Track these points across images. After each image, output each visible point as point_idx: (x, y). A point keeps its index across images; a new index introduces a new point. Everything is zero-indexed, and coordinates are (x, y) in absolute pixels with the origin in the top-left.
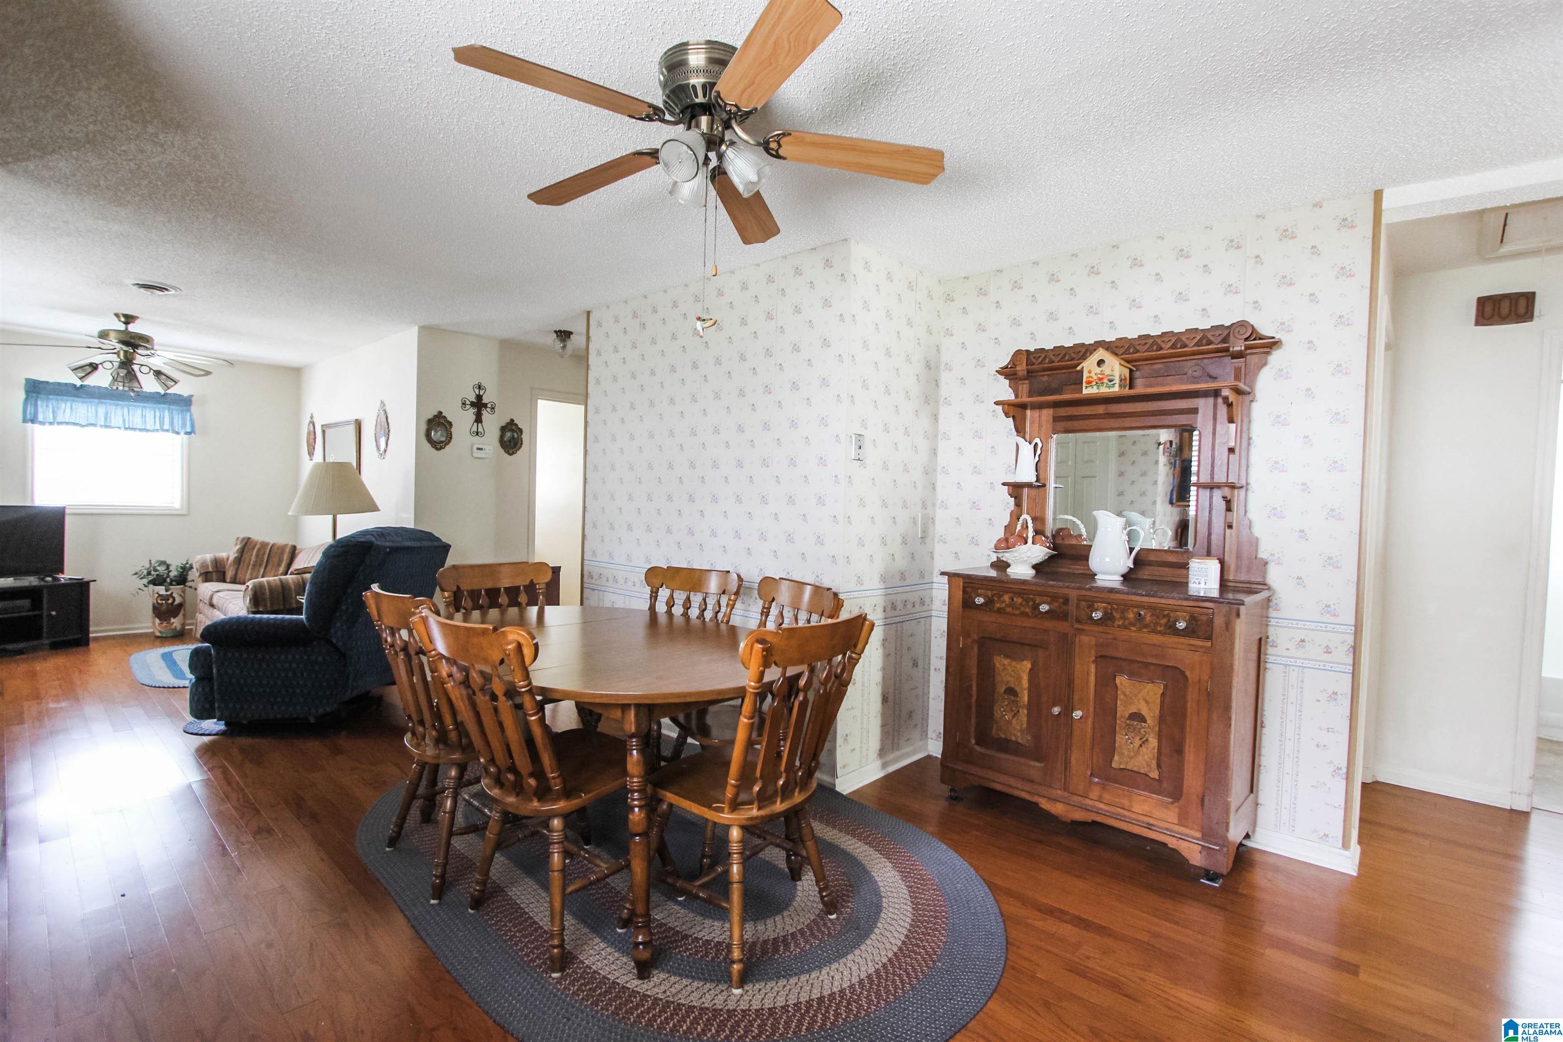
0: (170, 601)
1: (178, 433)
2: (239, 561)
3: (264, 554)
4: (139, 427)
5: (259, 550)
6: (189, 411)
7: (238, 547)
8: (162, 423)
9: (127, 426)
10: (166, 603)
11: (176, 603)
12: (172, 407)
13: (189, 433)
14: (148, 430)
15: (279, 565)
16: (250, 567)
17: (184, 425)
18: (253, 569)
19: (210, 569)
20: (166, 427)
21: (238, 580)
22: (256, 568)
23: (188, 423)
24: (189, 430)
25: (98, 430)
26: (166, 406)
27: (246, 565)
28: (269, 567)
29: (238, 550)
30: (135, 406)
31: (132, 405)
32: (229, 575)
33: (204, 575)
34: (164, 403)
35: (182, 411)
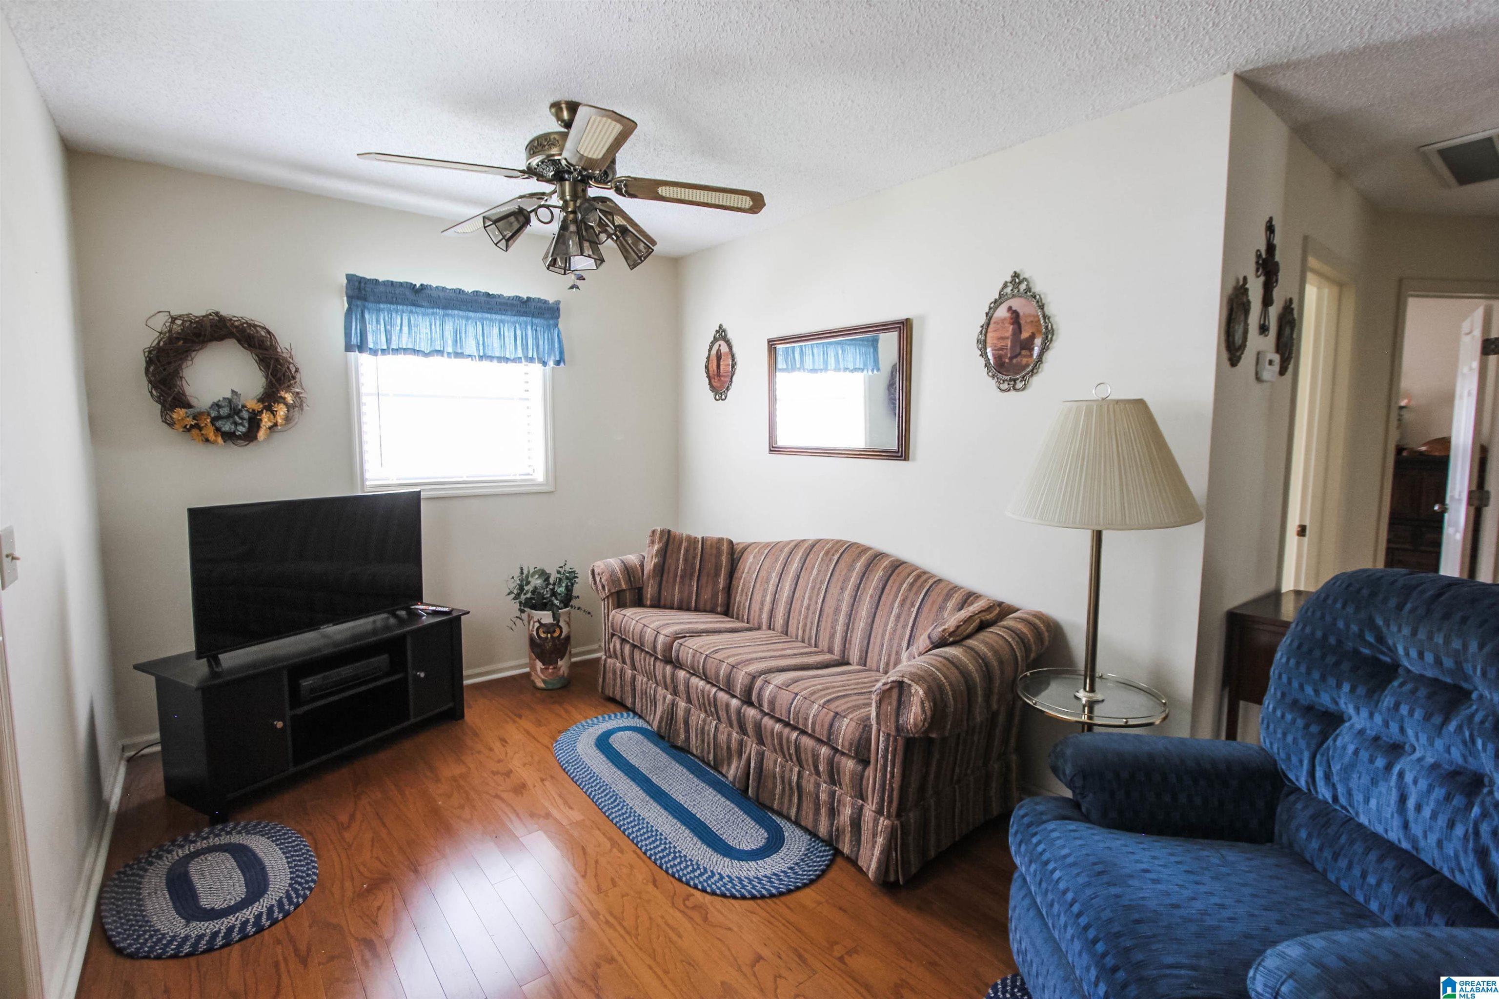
0: (556, 635)
1: (543, 363)
2: (660, 570)
3: (694, 558)
4: (497, 355)
5: (687, 550)
6: (557, 326)
7: (656, 547)
9: (481, 354)
10: (552, 636)
11: (563, 636)
12: (536, 321)
13: (558, 363)
14: (507, 360)
15: (717, 574)
16: (678, 579)
17: (551, 349)
18: (682, 582)
19: (624, 586)
20: (531, 353)
21: (662, 603)
22: (687, 581)
23: (557, 346)
24: (558, 357)
25: (446, 361)
26: (529, 319)
27: (671, 575)
28: (704, 580)
29: (658, 551)
30: (491, 320)
31: (487, 319)
32: (649, 592)
33: (615, 596)
34: (525, 314)
35: (548, 326)
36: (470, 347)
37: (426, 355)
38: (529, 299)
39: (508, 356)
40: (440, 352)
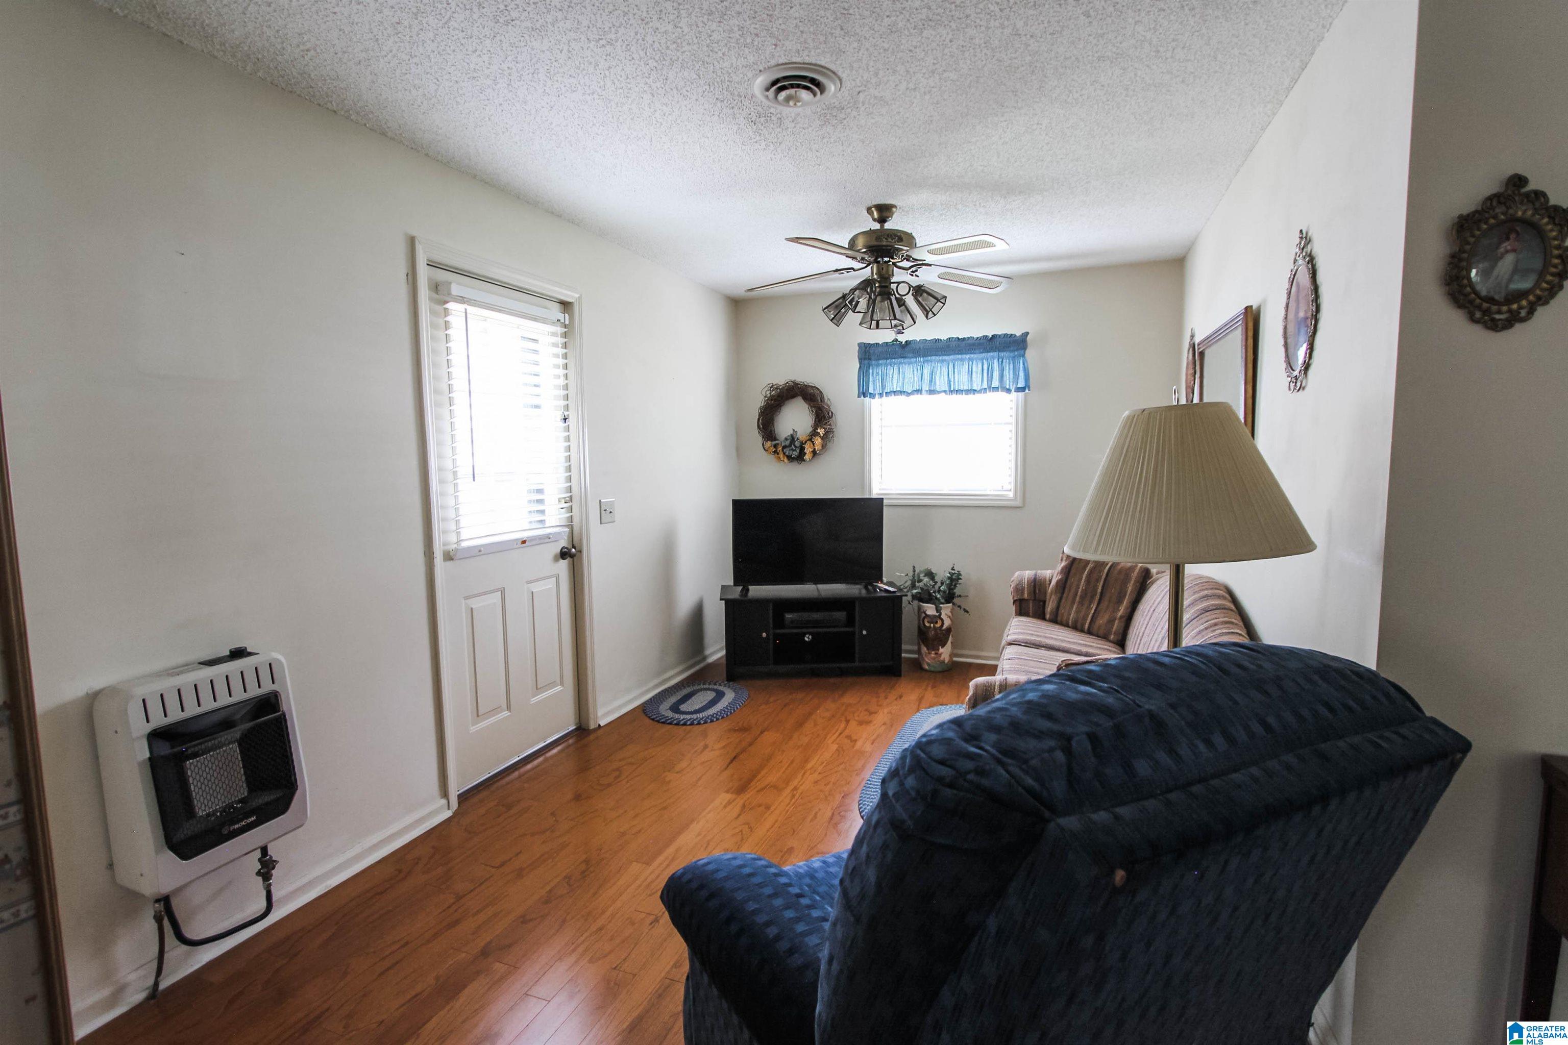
0: (938, 625)
1: (1009, 391)
2: (1063, 586)
3: (1098, 580)
4: (966, 388)
5: (1091, 572)
6: (1023, 356)
7: (1063, 564)
8: (990, 379)
9: (952, 389)
10: (934, 626)
11: (944, 627)
12: (1002, 354)
13: (1022, 389)
14: (975, 392)
15: (1120, 601)
16: (1078, 598)
17: (1016, 378)
18: (1081, 603)
19: (1026, 596)
20: (995, 383)
21: (1059, 619)
22: (1086, 603)
23: (1022, 374)
24: (1021, 384)
25: (924, 398)
26: (996, 354)
27: (1071, 594)
28: (1105, 604)
29: (1063, 569)
30: (962, 360)
31: (958, 359)
32: (1050, 607)
33: (1018, 603)
34: (991, 350)
35: (1014, 358)
36: (941, 383)
37: (908, 394)
38: (994, 336)
39: (975, 388)
40: (919, 391)
